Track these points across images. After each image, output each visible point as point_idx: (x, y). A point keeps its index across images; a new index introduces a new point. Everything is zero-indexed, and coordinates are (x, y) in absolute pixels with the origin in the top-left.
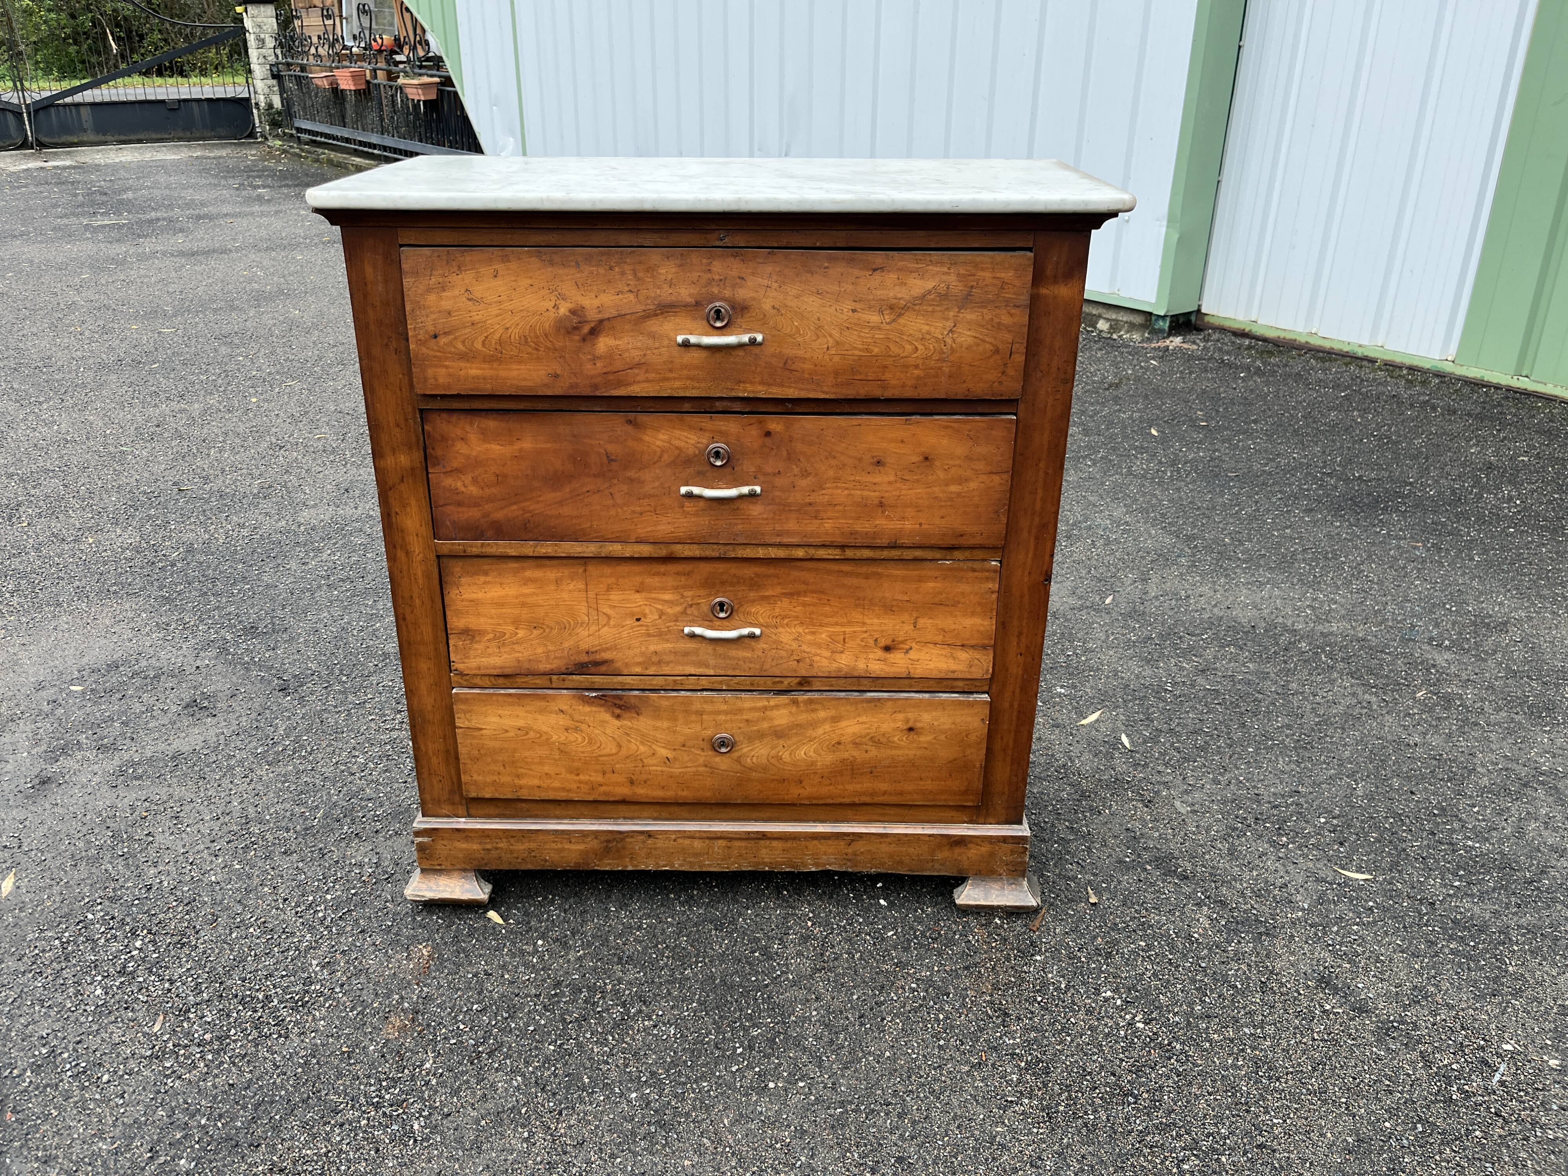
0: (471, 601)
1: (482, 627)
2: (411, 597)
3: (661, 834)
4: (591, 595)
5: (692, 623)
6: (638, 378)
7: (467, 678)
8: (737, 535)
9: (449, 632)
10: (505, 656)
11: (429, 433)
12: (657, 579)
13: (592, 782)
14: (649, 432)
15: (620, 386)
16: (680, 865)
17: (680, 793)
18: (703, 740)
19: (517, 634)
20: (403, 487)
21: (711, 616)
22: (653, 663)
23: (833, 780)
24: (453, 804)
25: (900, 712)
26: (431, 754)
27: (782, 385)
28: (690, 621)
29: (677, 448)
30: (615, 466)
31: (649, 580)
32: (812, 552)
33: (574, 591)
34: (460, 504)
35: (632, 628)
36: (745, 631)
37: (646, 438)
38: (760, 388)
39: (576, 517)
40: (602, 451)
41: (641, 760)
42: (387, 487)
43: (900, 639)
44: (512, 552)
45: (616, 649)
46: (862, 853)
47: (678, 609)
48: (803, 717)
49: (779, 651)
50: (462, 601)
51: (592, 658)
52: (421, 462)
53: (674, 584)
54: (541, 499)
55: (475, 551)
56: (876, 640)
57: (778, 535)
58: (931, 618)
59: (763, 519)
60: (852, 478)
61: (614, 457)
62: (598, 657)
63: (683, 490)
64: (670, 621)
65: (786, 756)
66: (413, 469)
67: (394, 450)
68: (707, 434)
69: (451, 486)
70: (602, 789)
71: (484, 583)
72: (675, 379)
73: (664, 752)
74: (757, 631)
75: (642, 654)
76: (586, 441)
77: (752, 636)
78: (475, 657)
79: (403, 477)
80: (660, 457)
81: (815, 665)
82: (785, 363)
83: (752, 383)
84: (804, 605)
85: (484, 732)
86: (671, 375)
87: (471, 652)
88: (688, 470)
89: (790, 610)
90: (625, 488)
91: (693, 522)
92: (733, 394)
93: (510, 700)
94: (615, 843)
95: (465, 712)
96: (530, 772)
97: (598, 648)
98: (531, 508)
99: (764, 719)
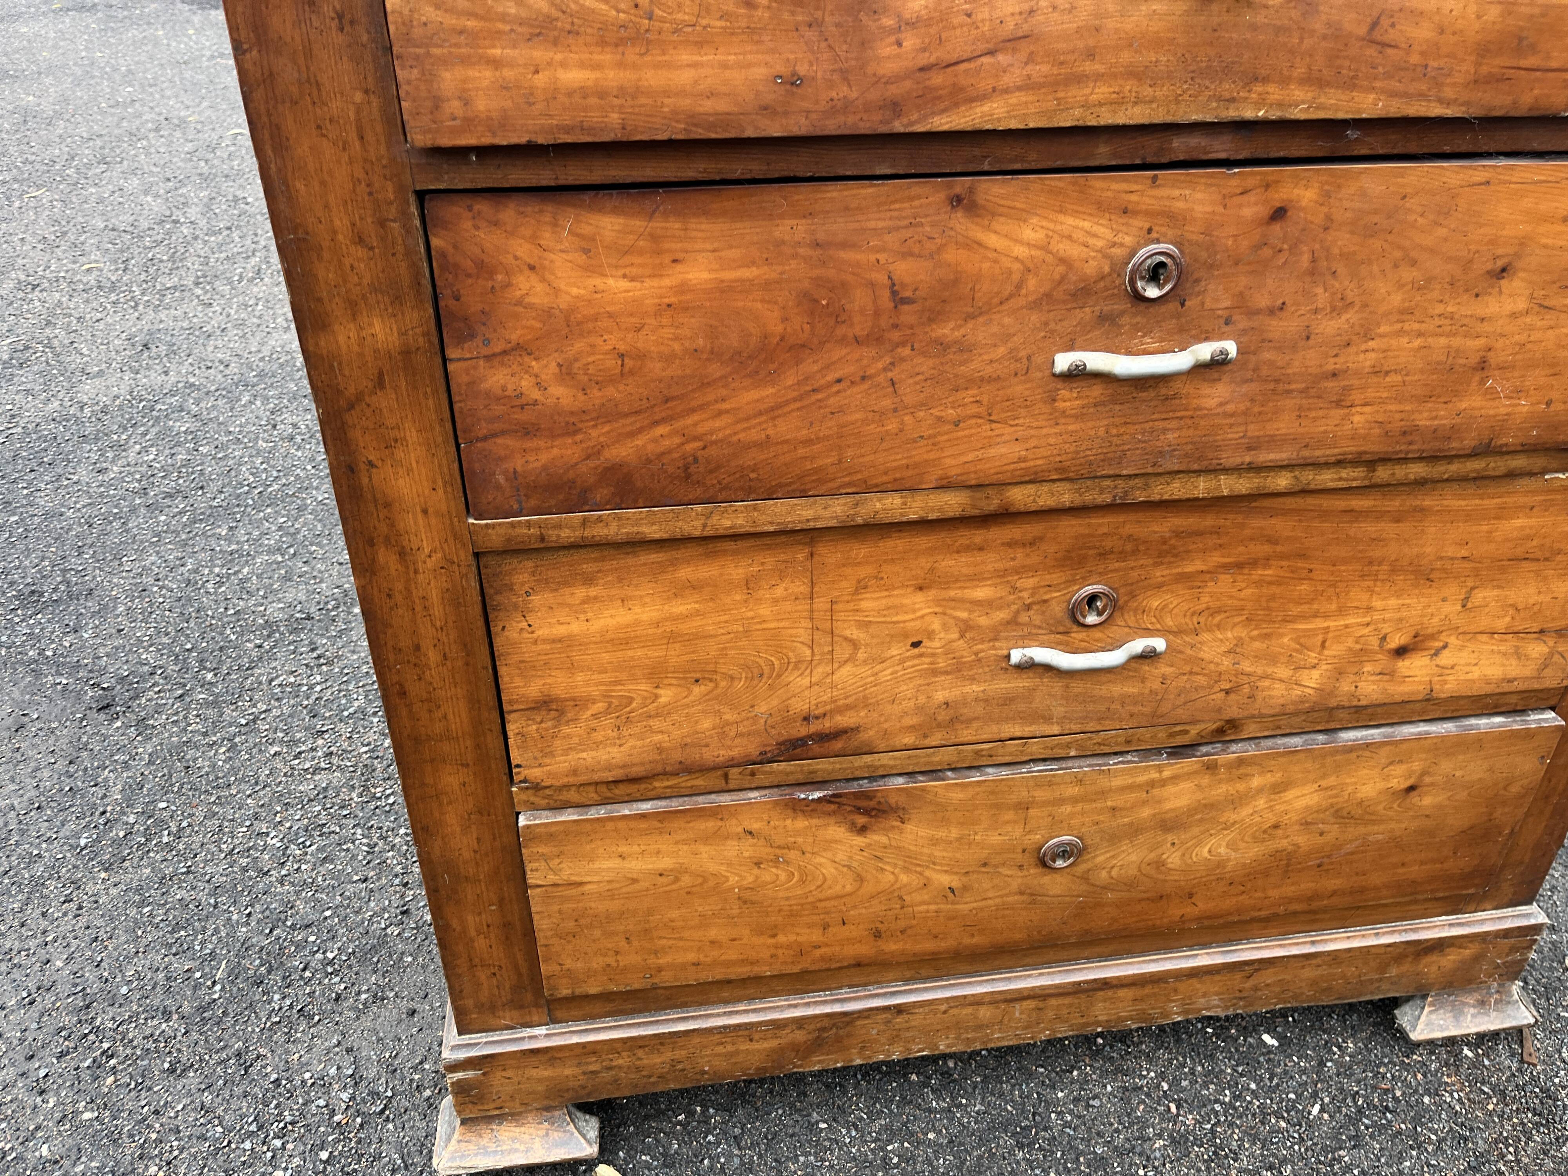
0: (554, 641)
1: (582, 691)
2: (417, 648)
3: (921, 1006)
4: (821, 604)
5: (1026, 640)
6: (1007, 80)
7: (548, 792)
8: (1161, 454)
9: (506, 707)
10: (632, 742)
11: (444, 255)
12: (963, 559)
13: (800, 944)
14: (1001, 224)
15: (956, 105)
16: (948, 1046)
17: (967, 941)
18: (1024, 851)
19: (657, 697)
20: (384, 401)
21: (1068, 623)
22: (939, 726)
23: (1249, 885)
24: (522, 1007)
25: (1401, 762)
26: (473, 933)
27: (1351, 84)
28: (1023, 637)
29: (1062, 261)
30: (908, 315)
31: (949, 564)
32: (1309, 477)
33: (785, 599)
34: (528, 431)
35: (902, 661)
36: (1138, 646)
37: (992, 240)
38: (1298, 93)
39: (808, 442)
40: (882, 278)
41: (901, 898)
42: (343, 403)
43: (1430, 631)
44: (653, 532)
45: (866, 706)
46: (1268, 985)
47: (1002, 615)
48: (1222, 790)
49: (1194, 678)
50: (535, 642)
51: (815, 727)
52: (426, 334)
53: (1000, 566)
54: (725, 406)
55: (566, 535)
56: (1384, 638)
57: (1250, 449)
58: (1499, 587)
59: (1226, 415)
60: (1440, 309)
61: (908, 294)
62: (827, 725)
63: (1063, 361)
64: (982, 641)
65: (1174, 859)
66: (406, 353)
67: (353, 308)
68: (1139, 223)
69: (504, 388)
70: (818, 953)
71: (583, 602)
72: (1098, 77)
73: (946, 880)
74: (1159, 644)
75: (919, 709)
76: (844, 255)
77: (1149, 656)
78: (566, 752)
79: (381, 375)
80: (1019, 286)
81: (1260, 695)
82: (1374, 25)
83: (1285, 81)
84: (1259, 584)
85: (587, 888)
86: (1089, 67)
87: (557, 743)
88: (1079, 314)
89: (1231, 597)
90: (925, 365)
91: (1071, 433)
92: (1232, 113)
93: (643, 825)
94: (834, 1030)
95: (546, 858)
96: (681, 943)
97: (828, 707)
98: (700, 430)
99: (1145, 803)
